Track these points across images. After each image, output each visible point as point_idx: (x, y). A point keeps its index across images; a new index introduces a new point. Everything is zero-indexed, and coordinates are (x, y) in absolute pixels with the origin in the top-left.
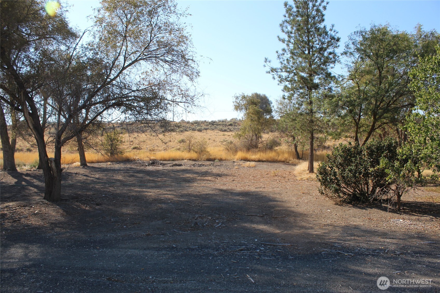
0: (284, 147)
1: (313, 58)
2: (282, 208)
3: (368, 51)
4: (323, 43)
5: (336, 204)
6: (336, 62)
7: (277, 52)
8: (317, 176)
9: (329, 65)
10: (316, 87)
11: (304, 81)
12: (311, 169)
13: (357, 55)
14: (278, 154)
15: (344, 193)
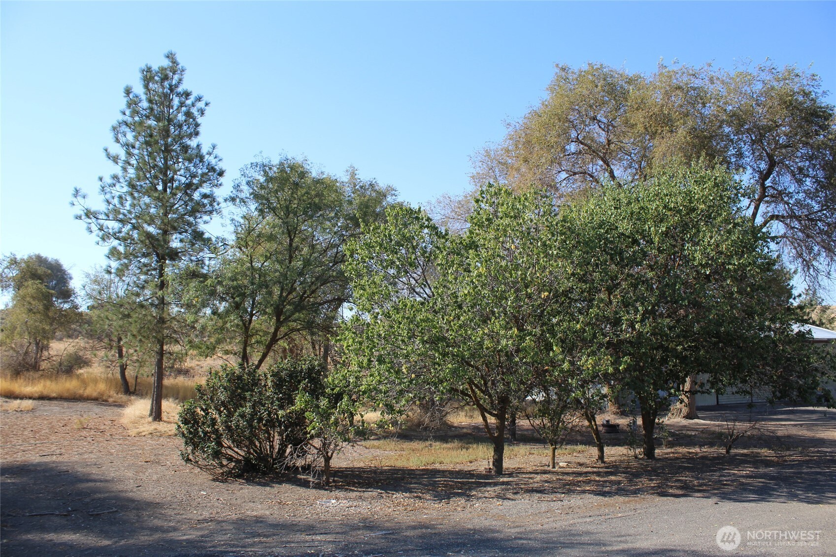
0: (96, 370)
1: (172, 200)
2: (107, 495)
3: (273, 200)
4: (194, 176)
5: (214, 480)
6: (214, 213)
7: (101, 179)
8: (179, 426)
9: (201, 217)
10: (174, 255)
11: (151, 243)
12: (157, 414)
13: (253, 206)
14: (84, 383)
15: (230, 459)
